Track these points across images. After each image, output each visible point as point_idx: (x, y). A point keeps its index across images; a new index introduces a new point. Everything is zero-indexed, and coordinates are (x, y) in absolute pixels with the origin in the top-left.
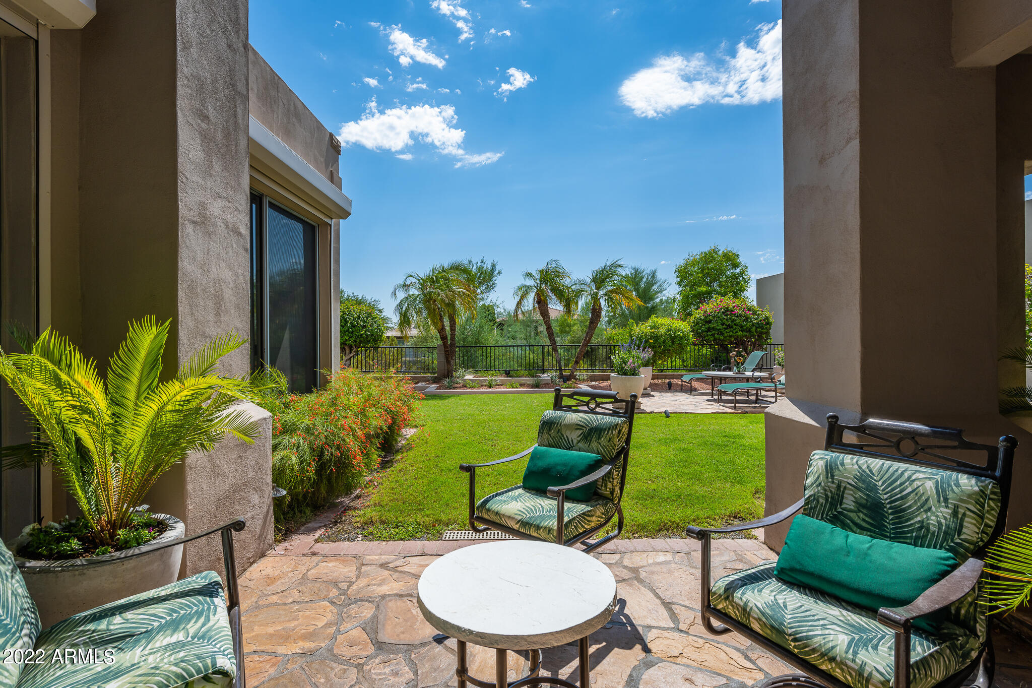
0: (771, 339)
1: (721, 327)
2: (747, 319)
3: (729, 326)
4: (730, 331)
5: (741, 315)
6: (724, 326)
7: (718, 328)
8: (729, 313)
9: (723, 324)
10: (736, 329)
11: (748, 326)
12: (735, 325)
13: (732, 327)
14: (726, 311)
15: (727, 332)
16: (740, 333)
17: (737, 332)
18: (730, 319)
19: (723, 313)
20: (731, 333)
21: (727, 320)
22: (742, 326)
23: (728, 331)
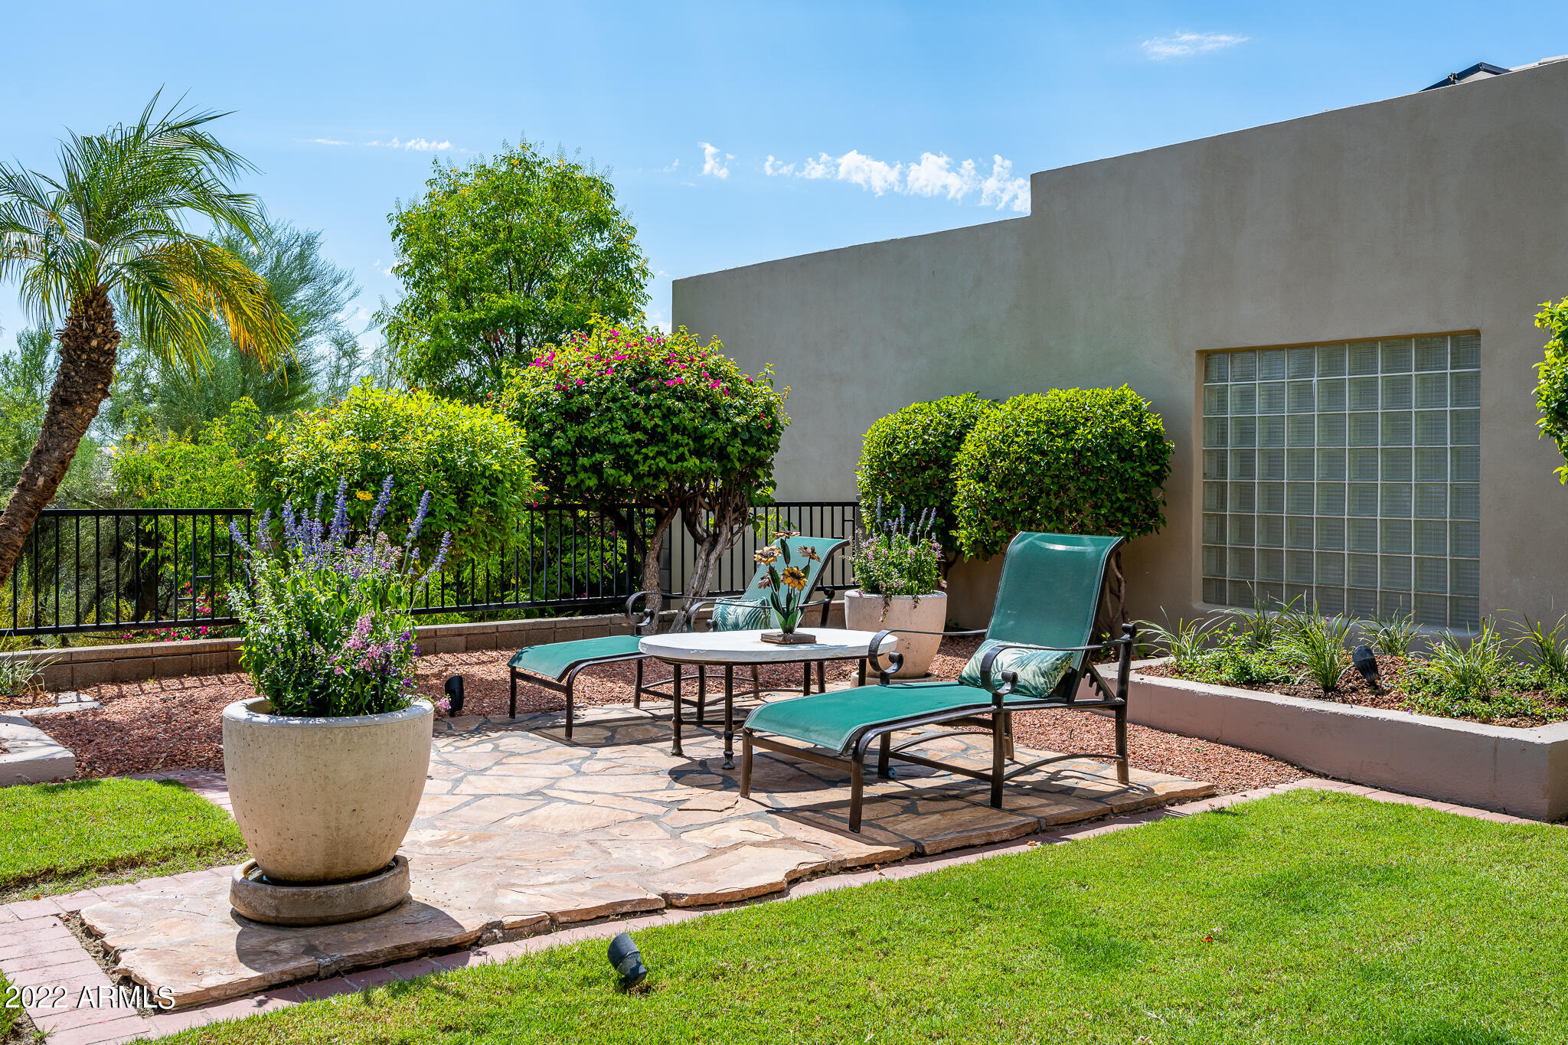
0: (773, 484)
1: (628, 438)
2: (714, 411)
3: (655, 436)
4: (659, 453)
5: (693, 395)
6: (639, 435)
7: (615, 439)
8: (653, 383)
9: (633, 427)
10: (677, 445)
11: (719, 434)
12: (675, 429)
13: (663, 438)
14: (646, 375)
15: (646, 457)
16: (693, 462)
17: (681, 458)
18: (658, 407)
19: (632, 383)
20: (662, 463)
21: (647, 409)
22: (698, 437)
23: (650, 451)
